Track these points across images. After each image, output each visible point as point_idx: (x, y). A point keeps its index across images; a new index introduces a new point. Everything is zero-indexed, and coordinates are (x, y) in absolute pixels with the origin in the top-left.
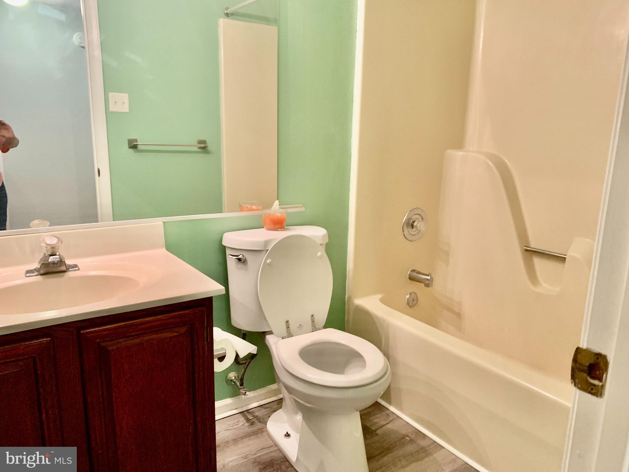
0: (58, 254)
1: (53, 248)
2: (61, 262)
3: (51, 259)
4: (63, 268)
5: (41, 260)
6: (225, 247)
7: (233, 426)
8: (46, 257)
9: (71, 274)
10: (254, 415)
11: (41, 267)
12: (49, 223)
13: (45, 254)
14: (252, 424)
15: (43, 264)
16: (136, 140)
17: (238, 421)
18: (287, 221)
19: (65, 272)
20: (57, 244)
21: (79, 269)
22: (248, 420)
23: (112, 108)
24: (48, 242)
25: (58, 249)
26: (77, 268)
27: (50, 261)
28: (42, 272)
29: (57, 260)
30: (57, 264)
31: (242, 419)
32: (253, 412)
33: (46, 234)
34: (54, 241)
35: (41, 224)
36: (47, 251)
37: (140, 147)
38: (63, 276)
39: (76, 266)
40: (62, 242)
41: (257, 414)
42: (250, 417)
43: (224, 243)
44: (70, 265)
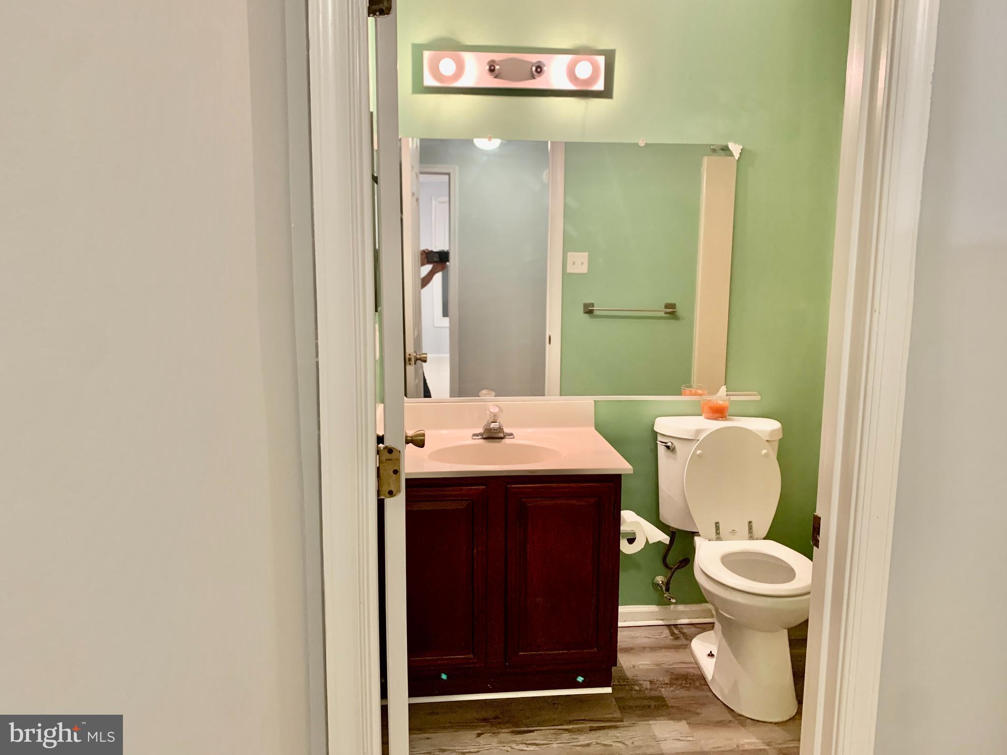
0: (498, 421)
1: (495, 416)
2: (500, 429)
3: (494, 425)
4: (502, 435)
5: (484, 426)
6: (657, 433)
7: (654, 635)
8: (489, 424)
9: (507, 441)
10: (681, 630)
11: (484, 432)
12: (494, 394)
13: (488, 420)
14: (677, 638)
15: (486, 429)
16: (593, 305)
17: (662, 633)
18: (730, 410)
19: (502, 438)
20: (498, 412)
21: (514, 438)
22: (672, 634)
23: (569, 270)
24: (492, 411)
25: (499, 418)
26: (513, 437)
27: (491, 426)
28: (484, 436)
29: (497, 426)
30: (496, 430)
31: (666, 632)
32: (681, 628)
33: (491, 403)
34: (496, 410)
35: (488, 394)
36: (490, 418)
37: (596, 313)
38: (500, 442)
39: (511, 434)
40: (502, 411)
41: (685, 631)
42: (676, 632)
43: (656, 429)
44: (507, 433)
